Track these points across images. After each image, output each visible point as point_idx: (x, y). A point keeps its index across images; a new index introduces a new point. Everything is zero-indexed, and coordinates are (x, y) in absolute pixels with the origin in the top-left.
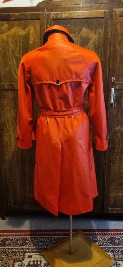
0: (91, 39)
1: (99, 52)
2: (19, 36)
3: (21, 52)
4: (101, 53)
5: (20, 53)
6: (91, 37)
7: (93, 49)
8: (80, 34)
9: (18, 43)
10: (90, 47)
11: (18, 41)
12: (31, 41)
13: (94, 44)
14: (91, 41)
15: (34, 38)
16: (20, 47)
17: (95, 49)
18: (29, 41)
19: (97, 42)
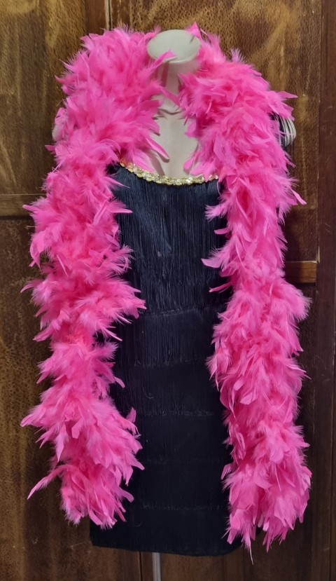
0: (274, 27)
1: (304, 72)
2: (10, 21)
3: (18, 79)
4: (314, 78)
5: (13, 80)
6: (276, 16)
7: (282, 62)
8: (235, 7)
9: (6, 46)
10: (271, 54)
11: (7, 38)
12: (54, 37)
13: (286, 44)
14: (276, 34)
15: (64, 26)
16: (12, 59)
17: (292, 63)
18: (47, 38)
19: (299, 36)
